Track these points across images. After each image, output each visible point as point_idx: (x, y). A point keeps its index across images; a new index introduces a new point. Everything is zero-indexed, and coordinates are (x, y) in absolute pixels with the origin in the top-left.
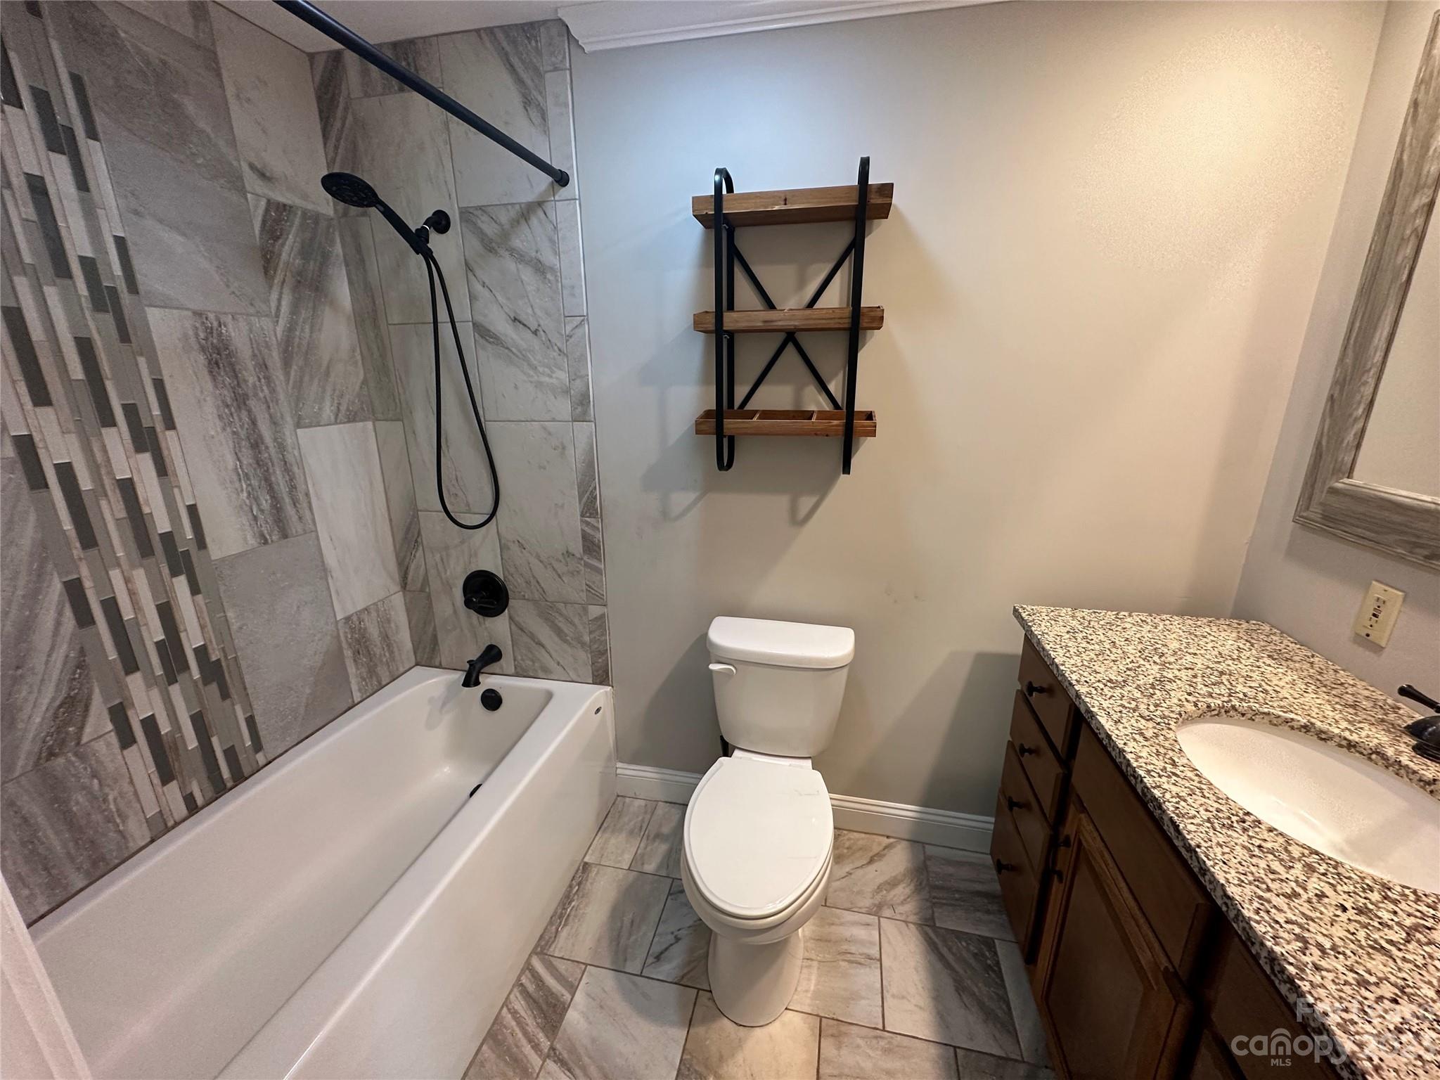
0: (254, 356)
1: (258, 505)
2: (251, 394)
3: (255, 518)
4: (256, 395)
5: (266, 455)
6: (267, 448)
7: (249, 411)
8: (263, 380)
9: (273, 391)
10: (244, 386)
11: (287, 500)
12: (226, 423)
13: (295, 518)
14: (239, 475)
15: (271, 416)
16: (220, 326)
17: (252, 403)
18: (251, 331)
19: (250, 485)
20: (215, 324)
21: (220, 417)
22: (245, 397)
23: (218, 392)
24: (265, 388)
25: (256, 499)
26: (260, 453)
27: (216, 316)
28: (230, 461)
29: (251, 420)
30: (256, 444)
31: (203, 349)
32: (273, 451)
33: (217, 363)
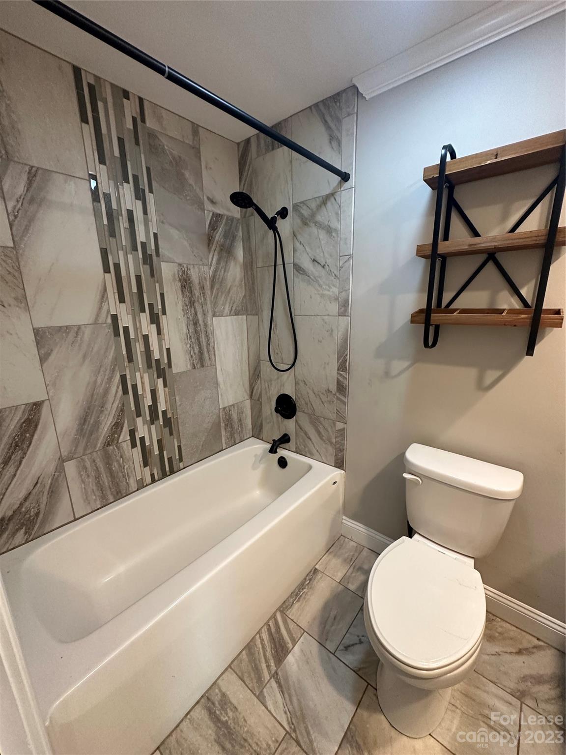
0: (200, 283)
1: (194, 351)
2: (196, 300)
3: (192, 356)
4: (198, 301)
5: (199, 328)
6: (200, 325)
7: (195, 308)
8: (202, 295)
9: (205, 299)
10: (194, 297)
11: (205, 350)
12: (185, 314)
13: (207, 358)
14: (187, 336)
15: (203, 311)
16: (188, 270)
17: (196, 304)
18: (199, 272)
19: (191, 341)
20: (186, 269)
21: (183, 310)
22: (194, 302)
23: (184, 299)
24: (202, 298)
25: (193, 348)
26: (197, 327)
27: (187, 266)
28: (185, 330)
29: (195, 312)
30: (196, 323)
31: (180, 280)
32: (202, 327)
33: (185, 287)
